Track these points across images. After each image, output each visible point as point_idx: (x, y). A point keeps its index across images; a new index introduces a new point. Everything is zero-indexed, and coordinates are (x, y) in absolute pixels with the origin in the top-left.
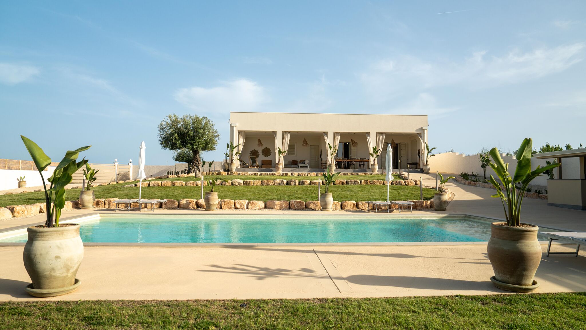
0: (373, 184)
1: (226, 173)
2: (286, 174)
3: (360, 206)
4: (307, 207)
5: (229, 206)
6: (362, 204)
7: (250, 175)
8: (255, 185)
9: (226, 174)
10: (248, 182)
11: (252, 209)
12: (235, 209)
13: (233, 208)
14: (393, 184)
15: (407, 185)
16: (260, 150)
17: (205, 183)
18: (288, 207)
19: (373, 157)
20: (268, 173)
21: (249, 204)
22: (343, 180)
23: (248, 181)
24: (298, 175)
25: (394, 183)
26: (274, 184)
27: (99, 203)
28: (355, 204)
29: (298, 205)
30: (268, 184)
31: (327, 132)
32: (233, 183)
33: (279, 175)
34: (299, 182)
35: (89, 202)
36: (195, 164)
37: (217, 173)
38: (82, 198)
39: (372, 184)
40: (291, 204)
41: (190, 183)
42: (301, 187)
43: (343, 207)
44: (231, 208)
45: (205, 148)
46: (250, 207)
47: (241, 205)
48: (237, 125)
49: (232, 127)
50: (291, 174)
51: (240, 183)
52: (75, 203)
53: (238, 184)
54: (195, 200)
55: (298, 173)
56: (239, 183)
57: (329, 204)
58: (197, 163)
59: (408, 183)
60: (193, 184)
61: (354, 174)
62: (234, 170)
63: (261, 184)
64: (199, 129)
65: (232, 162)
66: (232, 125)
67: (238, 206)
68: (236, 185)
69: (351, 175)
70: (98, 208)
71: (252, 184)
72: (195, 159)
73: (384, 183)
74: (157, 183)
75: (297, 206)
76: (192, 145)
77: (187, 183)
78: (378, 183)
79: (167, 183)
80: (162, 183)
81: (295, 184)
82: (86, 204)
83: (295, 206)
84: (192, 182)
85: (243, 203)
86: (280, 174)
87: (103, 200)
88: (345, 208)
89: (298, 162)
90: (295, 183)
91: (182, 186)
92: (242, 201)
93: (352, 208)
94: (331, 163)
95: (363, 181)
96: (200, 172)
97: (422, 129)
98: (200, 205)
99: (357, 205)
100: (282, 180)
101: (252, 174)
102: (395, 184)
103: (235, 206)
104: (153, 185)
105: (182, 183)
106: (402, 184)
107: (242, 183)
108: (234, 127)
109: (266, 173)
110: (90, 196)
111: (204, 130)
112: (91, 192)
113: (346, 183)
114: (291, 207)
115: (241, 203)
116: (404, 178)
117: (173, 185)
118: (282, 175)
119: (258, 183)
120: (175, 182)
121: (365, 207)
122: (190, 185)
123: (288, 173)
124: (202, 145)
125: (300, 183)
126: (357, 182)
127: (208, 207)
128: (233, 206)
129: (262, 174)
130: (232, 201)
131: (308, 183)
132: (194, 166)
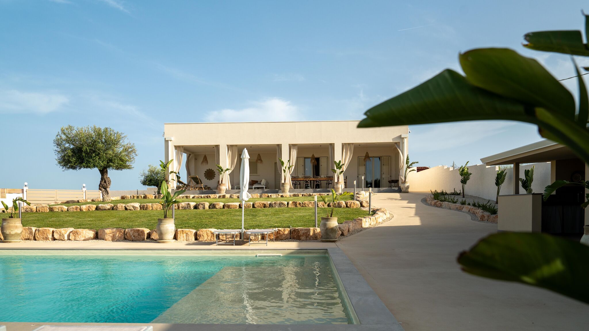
4: (149, 238)
5: (46, 236)
8: (154, 209)
11: (75, 240)
12: (53, 240)
13: (50, 239)
14: (331, 206)
15: (348, 207)
17: (91, 208)
18: (123, 237)
21: (70, 234)
22: (265, 202)
28: (214, 234)
31: (281, 145)
32: (127, 207)
33: (215, 198)
40: (127, 234)
44: (47, 239)
47: (60, 235)
48: (173, 139)
49: (167, 142)
50: (229, 196)
51: (136, 207)
53: (133, 209)
56: (133, 207)
59: (350, 205)
63: (162, 208)
67: (56, 236)
68: (130, 210)
71: (151, 208)
72: (103, 180)
74: (30, 208)
77: (69, 208)
78: (310, 205)
79: (43, 209)
80: (37, 208)
81: (204, 208)
91: (63, 211)
92: (61, 229)
94: (285, 182)
95: (290, 202)
97: (400, 138)
99: (218, 235)
100: (187, 203)
101: (183, 197)
103: (53, 235)
104: (26, 211)
105: (62, 208)
106: (343, 206)
107: (139, 206)
108: (169, 141)
109: (200, 195)
113: (268, 206)
114: (127, 238)
117: (51, 210)
119: (158, 207)
120: (54, 206)
122: (72, 210)
123: (226, 195)
125: (211, 207)
126: (283, 204)
127: (6, 238)
128: (50, 236)
129: (195, 196)
130: (48, 230)
131: (221, 206)
132: (102, 188)
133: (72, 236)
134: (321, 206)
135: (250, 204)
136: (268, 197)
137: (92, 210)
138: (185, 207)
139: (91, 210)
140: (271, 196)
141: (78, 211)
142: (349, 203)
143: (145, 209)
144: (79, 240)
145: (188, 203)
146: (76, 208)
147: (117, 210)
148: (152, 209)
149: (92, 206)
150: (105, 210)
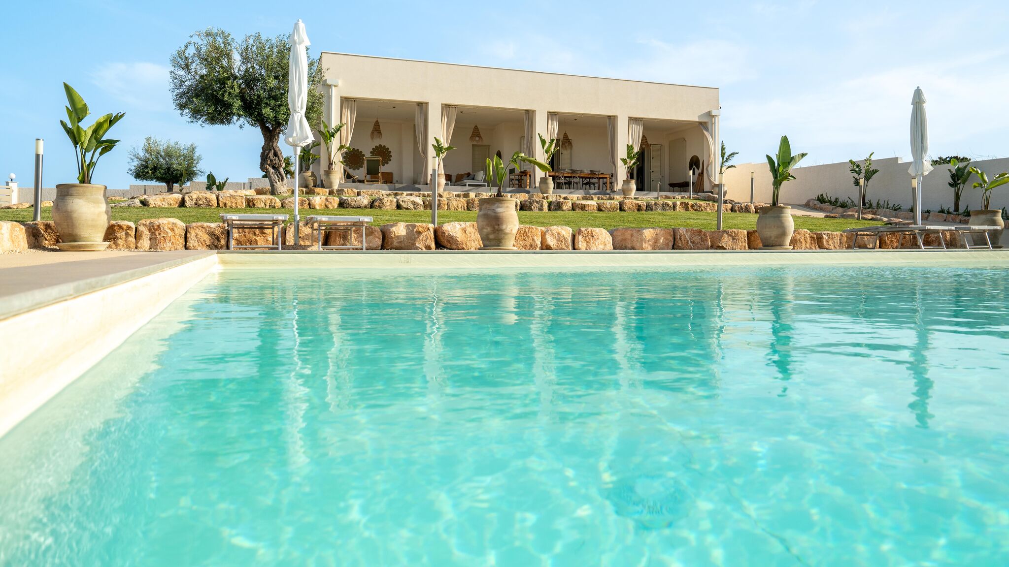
0: (699, 211)
12: (543, 249)
13: (537, 249)
16: (367, 148)
17: (331, 203)
18: (671, 244)
19: (626, 165)
21: (579, 237)
29: (696, 238)
31: (533, 111)
32: (401, 203)
34: (550, 204)
36: (271, 161)
37: (304, 189)
47: (558, 239)
48: (340, 82)
51: (418, 205)
53: (412, 207)
54: (432, 227)
56: (414, 203)
57: (786, 234)
58: (275, 160)
63: (466, 207)
65: (329, 169)
67: (551, 241)
68: (407, 209)
70: (114, 251)
72: (271, 150)
74: (206, 198)
75: (693, 241)
77: (286, 201)
79: (233, 200)
80: (220, 199)
81: (541, 209)
83: (687, 240)
85: (563, 233)
87: (130, 223)
92: (557, 228)
93: (808, 246)
94: (546, 176)
96: (284, 182)
97: (709, 115)
98: (449, 241)
99: (818, 240)
102: (737, 212)
103: (543, 241)
104: (195, 204)
105: (273, 201)
107: (421, 203)
108: (333, 87)
114: (680, 245)
115: (558, 234)
117: (249, 205)
119: (460, 206)
125: (552, 207)
126: (668, 205)
128: (539, 243)
130: (535, 229)
131: (570, 207)
132: (269, 165)
133: (581, 242)
137: (334, 207)
139: (331, 208)
141: (306, 207)
144: (595, 249)
146: (302, 202)
147: (380, 207)
148: (449, 209)
149: (334, 199)
150: (359, 207)
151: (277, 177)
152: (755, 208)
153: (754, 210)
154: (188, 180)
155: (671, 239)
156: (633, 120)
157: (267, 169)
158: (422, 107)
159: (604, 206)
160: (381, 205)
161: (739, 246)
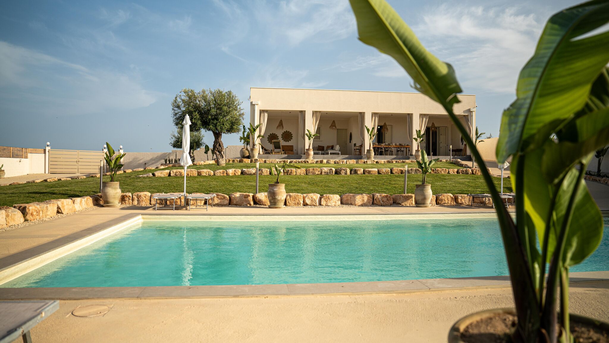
0: (437, 173)
1: (250, 160)
2: (321, 162)
3: (459, 201)
4: (396, 203)
5: (297, 201)
6: (462, 198)
7: (279, 162)
8: (298, 174)
9: (250, 162)
10: (290, 171)
11: (326, 205)
12: (304, 205)
13: (302, 205)
14: (459, 173)
15: (474, 174)
16: (279, 133)
17: (237, 172)
18: (371, 202)
19: (417, 142)
20: (300, 160)
21: (322, 199)
23: (289, 169)
24: (335, 163)
25: (460, 171)
26: (321, 173)
27: (124, 198)
28: (453, 198)
29: (385, 199)
30: (314, 174)
31: (364, 113)
34: (351, 171)
35: (114, 198)
36: (217, 149)
37: (238, 160)
38: (105, 193)
39: (435, 173)
40: (376, 199)
41: (219, 172)
42: (354, 176)
43: (438, 201)
44: (298, 204)
45: (230, 130)
46: (323, 202)
47: (312, 200)
48: (259, 103)
49: (253, 105)
50: (326, 162)
52: (95, 199)
54: (251, 195)
55: (335, 160)
57: (428, 198)
58: (219, 148)
59: (476, 172)
60: (223, 173)
61: (400, 162)
62: (256, 157)
63: (305, 173)
64: (223, 105)
65: (253, 148)
66: (253, 104)
67: (308, 201)
69: (396, 162)
70: (124, 206)
71: (295, 173)
72: (217, 143)
73: (449, 171)
74: (180, 172)
75: (383, 201)
76: (215, 125)
77: (216, 172)
78: (442, 172)
79: (192, 172)
81: (346, 173)
82: (111, 200)
83: (380, 201)
84: (221, 171)
85: (314, 197)
86: (313, 162)
87: (130, 194)
88: (441, 202)
89: (325, 149)
90: (346, 171)
91: (209, 175)
92: (312, 195)
93: (449, 202)
94: (370, 148)
96: (223, 159)
97: (469, 111)
98: (259, 201)
99: (456, 199)
101: (281, 161)
102: (461, 173)
103: (304, 201)
105: (210, 172)
106: (469, 173)
108: (256, 105)
109: (298, 160)
110: (115, 189)
111: (229, 108)
112: (117, 184)
114: (376, 202)
115: (312, 198)
116: (464, 166)
117: (199, 174)
118: (316, 163)
120: (201, 170)
121: (465, 201)
122: (219, 174)
123: (324, 160)
124: (227, 126)
127: (274, 203)
128: (302, 202)
129: (292, 161)
130: (300, 196)
131: (362, 172)
132: (216, 151)
133: (324, 202)
134: (451, 172)
135: (389, 170)
136: (364, 163)
137: (238, 174)
138: (328, 172)
140: (366, 161)
141: (225, 175)
142: (474, 170)
143: (289, 174)
144: (330, 205)
145: (331, 168)
149: (238, 171)
150: (251, 174)
151: (220, 156)
152: (472, 171)
153: (471, 172)
154: (198, 148)
155: (371, 199)
156: (422, 116)
157: (215, 153)
158: (303, 113)
159: (382, 171)
160: (262, 173)
161: (409, 203)
